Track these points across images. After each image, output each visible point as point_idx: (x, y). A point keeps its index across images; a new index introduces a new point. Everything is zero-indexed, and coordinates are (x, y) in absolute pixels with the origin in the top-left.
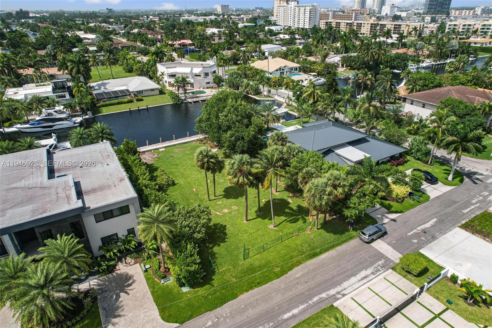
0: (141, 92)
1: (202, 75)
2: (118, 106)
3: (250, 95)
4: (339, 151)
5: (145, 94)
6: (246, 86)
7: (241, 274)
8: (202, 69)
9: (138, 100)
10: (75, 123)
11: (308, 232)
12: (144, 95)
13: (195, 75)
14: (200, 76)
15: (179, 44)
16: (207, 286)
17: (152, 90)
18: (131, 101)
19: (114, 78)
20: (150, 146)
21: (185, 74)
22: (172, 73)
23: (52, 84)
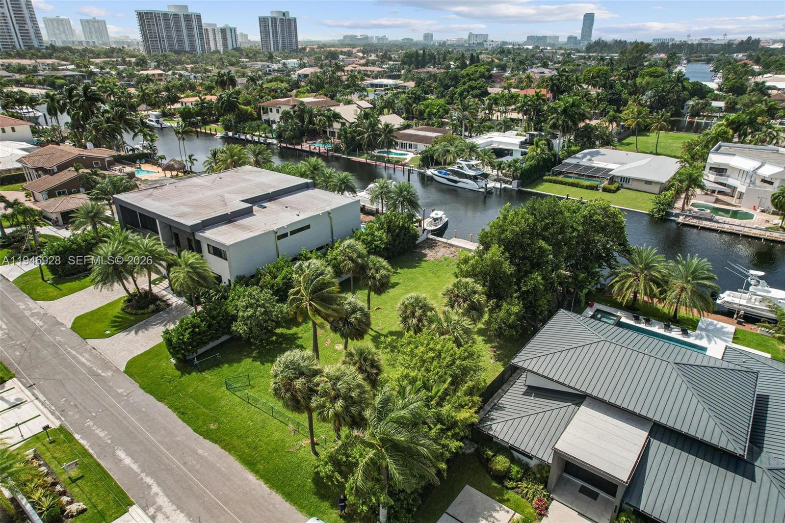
10: (483, 187)
11: (303, 443)
12: (628, 187)
13: (761, 180)
14: (772, 183)
17: (649, 183)
18: (591, 188)
21: (741, 172)
22: (719, 164)
23: (528, 136)
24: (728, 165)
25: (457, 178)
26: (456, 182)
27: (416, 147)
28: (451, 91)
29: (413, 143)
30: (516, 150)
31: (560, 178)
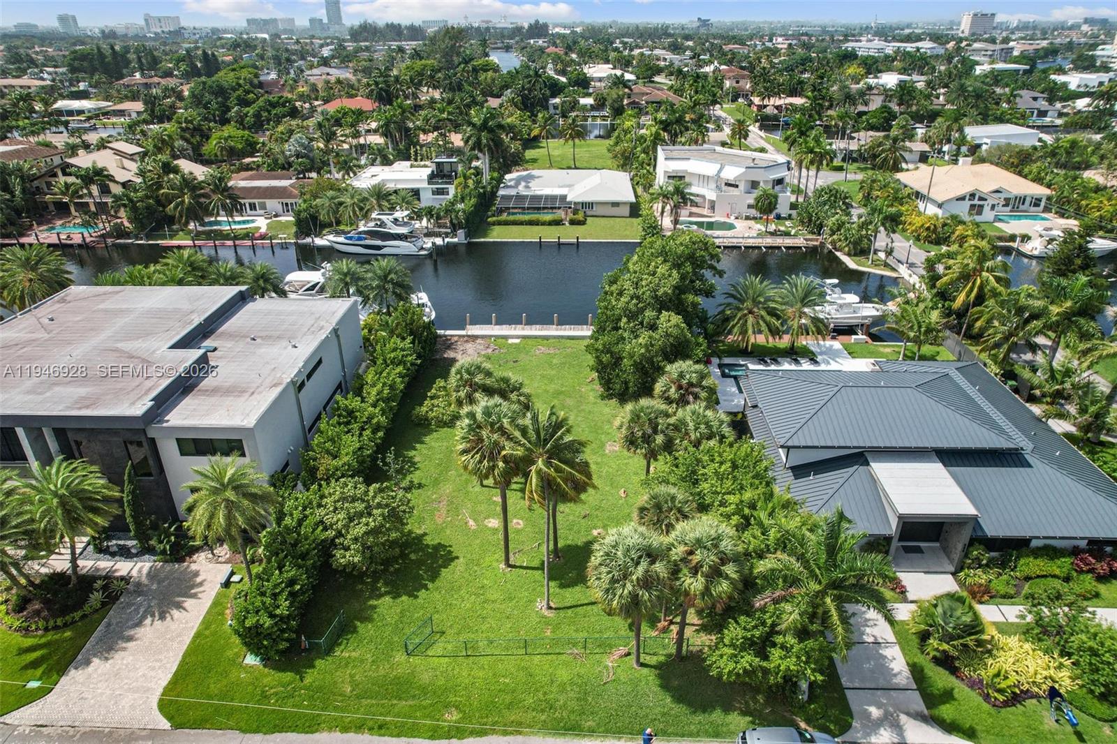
0: (590, 205)
1: (742, 186)
2: (529, 227)
3: (838, 254)
4: (882, 470)
5: (597, 210)
6: (835, 228)
7: (373, 684)
8: (744, 170)
9: (572, 222)
10: (422, 248)
11: (609, 662)
12: (594, 214)
13: (726, 184)
14: (737, 186)
15: (777, 107)
16: (288, 676)
17: (615, 204)
18: (558, 223)
19: (576, 168)
20: (498, 327)
21: (704, 178)
22: (677, 171)
23: (434, 166)
24: (686, 171)
25: (379, 243)
26: (379, 248)
27: (263, 207)
28: (236, 112)
29: (256, 201)
30: (424, 188)
31: (504, 217)
